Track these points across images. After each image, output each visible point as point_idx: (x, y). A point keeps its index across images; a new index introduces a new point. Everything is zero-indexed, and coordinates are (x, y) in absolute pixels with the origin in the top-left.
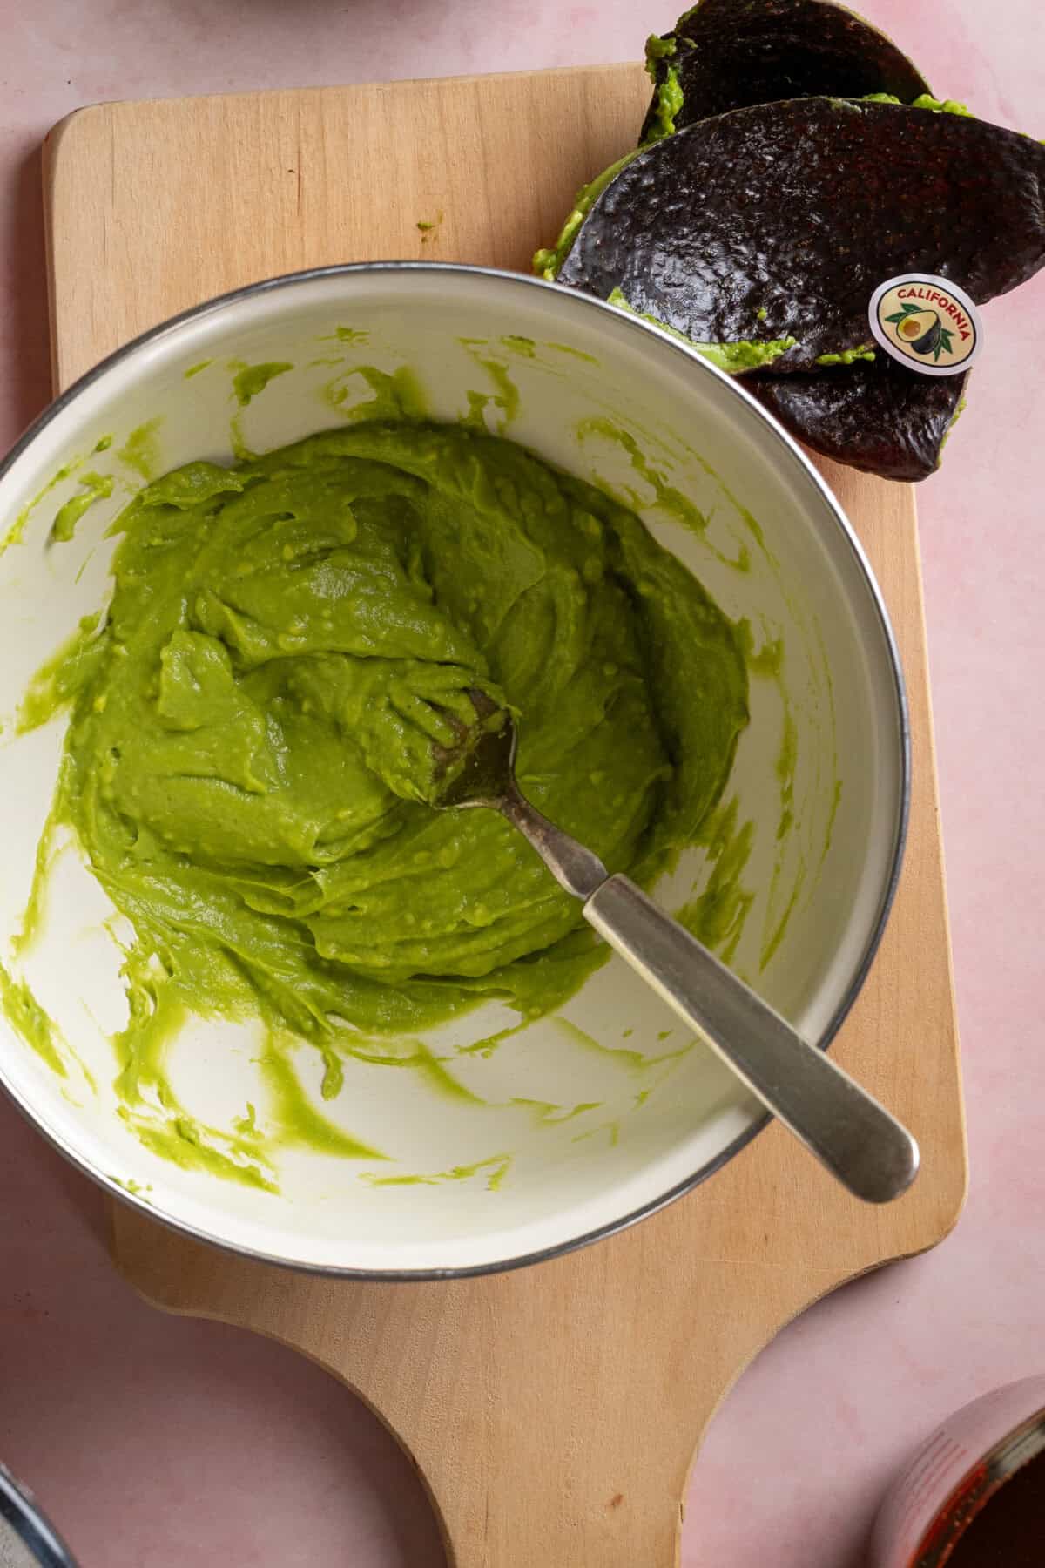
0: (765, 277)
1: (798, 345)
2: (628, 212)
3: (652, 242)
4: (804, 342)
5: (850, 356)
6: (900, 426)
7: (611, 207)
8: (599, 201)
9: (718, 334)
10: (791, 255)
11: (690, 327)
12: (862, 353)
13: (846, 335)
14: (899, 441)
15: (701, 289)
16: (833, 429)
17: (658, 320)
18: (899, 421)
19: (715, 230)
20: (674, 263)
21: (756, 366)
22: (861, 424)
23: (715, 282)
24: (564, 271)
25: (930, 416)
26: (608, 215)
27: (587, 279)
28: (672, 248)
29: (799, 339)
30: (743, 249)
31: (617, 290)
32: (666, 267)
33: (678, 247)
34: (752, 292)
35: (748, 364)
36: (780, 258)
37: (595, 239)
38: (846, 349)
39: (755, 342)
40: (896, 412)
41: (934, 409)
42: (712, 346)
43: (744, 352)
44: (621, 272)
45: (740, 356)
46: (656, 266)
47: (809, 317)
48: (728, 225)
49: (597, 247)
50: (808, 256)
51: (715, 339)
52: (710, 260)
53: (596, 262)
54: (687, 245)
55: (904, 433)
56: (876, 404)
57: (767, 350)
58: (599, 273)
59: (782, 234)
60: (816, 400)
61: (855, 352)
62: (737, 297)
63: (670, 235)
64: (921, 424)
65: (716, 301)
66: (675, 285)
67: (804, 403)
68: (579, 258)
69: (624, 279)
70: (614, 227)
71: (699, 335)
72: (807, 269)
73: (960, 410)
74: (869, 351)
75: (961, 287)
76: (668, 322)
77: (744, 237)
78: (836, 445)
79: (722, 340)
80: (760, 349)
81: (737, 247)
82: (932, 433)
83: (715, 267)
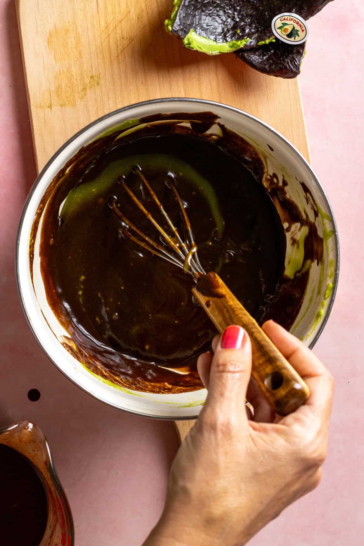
0: (238, 20)
1: (251, 40)
2: (192, 4)
3: (201, 13)
4: (252, 39)
5: (267, 41)
6: (286, 61)
7: (187, 4)
8: (183, 2)
9: (225, 39)
10: (244, 12)
11: (216, 38)
12: (271, 40)
13: (265, 35)
14: (287, 66)
15: (218, 25)
16: (265, 65)
17: (206, 37)
18: (286, 60)
19: (220, 7)
20: (209, 19)
21: (238, 48)
22: (274, 62)
23: (222, 23)
24: (174, 26)
25: (295, 57)
26: (187, 6)
27: (182, 27)
28: (207, 14)
29: (251, 38)
30: (230, 12)
31: (192, 30)
32: (206, 20)
33: (209, 13)
34: (234, 25)
35: (236, 48)
36: (242, 13)
37: (183, 14)
38: (266, 39)
39: (237, 41)
40: (284, 57)
41: (296, 55)
42: (224, 43)
43: (234, 44)
44: (192, 23)
45: (233, 46)
46: (203, 20)
47: (253, 31)
48: (224, 5)
49: (184, 17)
50: (250, 11)
51: (224, 41)
52: (220, 16)
53: (184, 22)
54: (212, 13)
55: (288, 63)
56: (278, 55)
57: (241, 43)
58: (186, 25)
59: (242, 5)
60: (259, 56)
61: (269, 40)
62: (229, 27)
63: (206, 10)
64: (293, 60)
65: (223, 29)
66: (210, 26)
67: (255, 58)
68: (179, 21)
69: (194, 26)
70: (189, 10)
71: (219, 40)
72: (251, 15)
73: (305, 54)
74: (273, 39)
75: (300, 15)
76: (209, 38)
77: (229, 8)
78: (267, 70)
79: (227, 41)
80: (239, 43)
81: (227, 11)
82: (297, 62)
83: (222, 18)
